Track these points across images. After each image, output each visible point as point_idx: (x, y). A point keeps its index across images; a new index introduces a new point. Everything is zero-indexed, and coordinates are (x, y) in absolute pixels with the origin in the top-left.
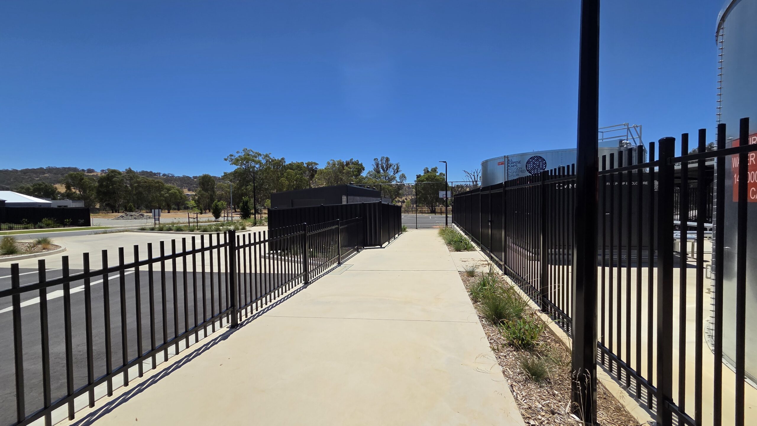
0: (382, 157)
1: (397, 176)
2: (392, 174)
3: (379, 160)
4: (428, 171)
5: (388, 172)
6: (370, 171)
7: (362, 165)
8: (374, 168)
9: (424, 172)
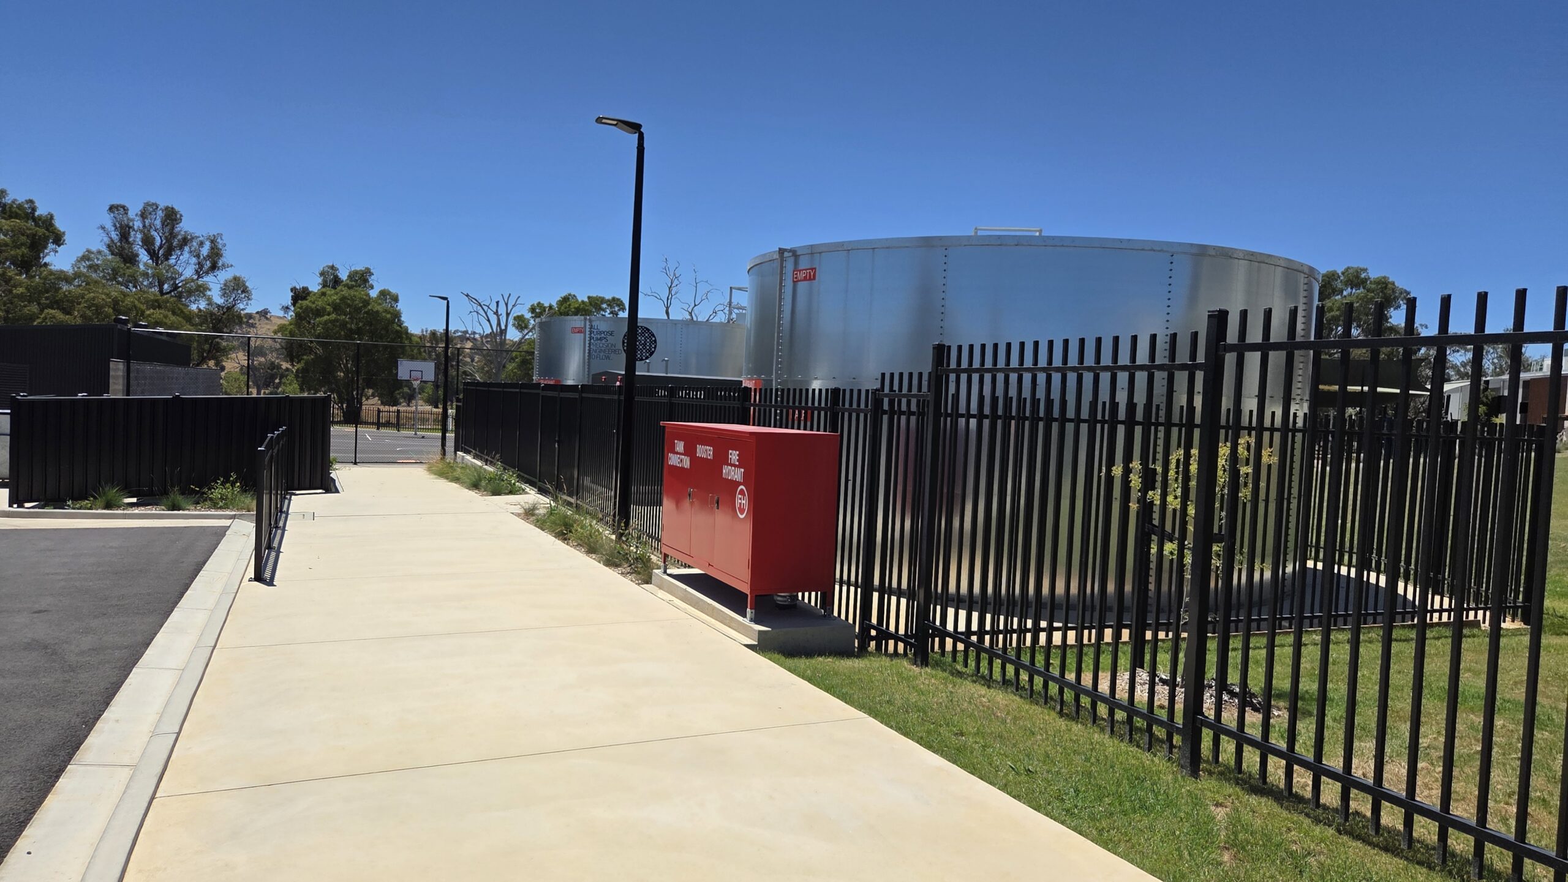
0: (147, 204)
1: (215, 284)
2: (189, 272)
3: (134, 211)
4: (337, 281)
5: (172, 261)
6: (88, 251)
7: (52, 225)
8: (106, 240)
9: (320, 280)
